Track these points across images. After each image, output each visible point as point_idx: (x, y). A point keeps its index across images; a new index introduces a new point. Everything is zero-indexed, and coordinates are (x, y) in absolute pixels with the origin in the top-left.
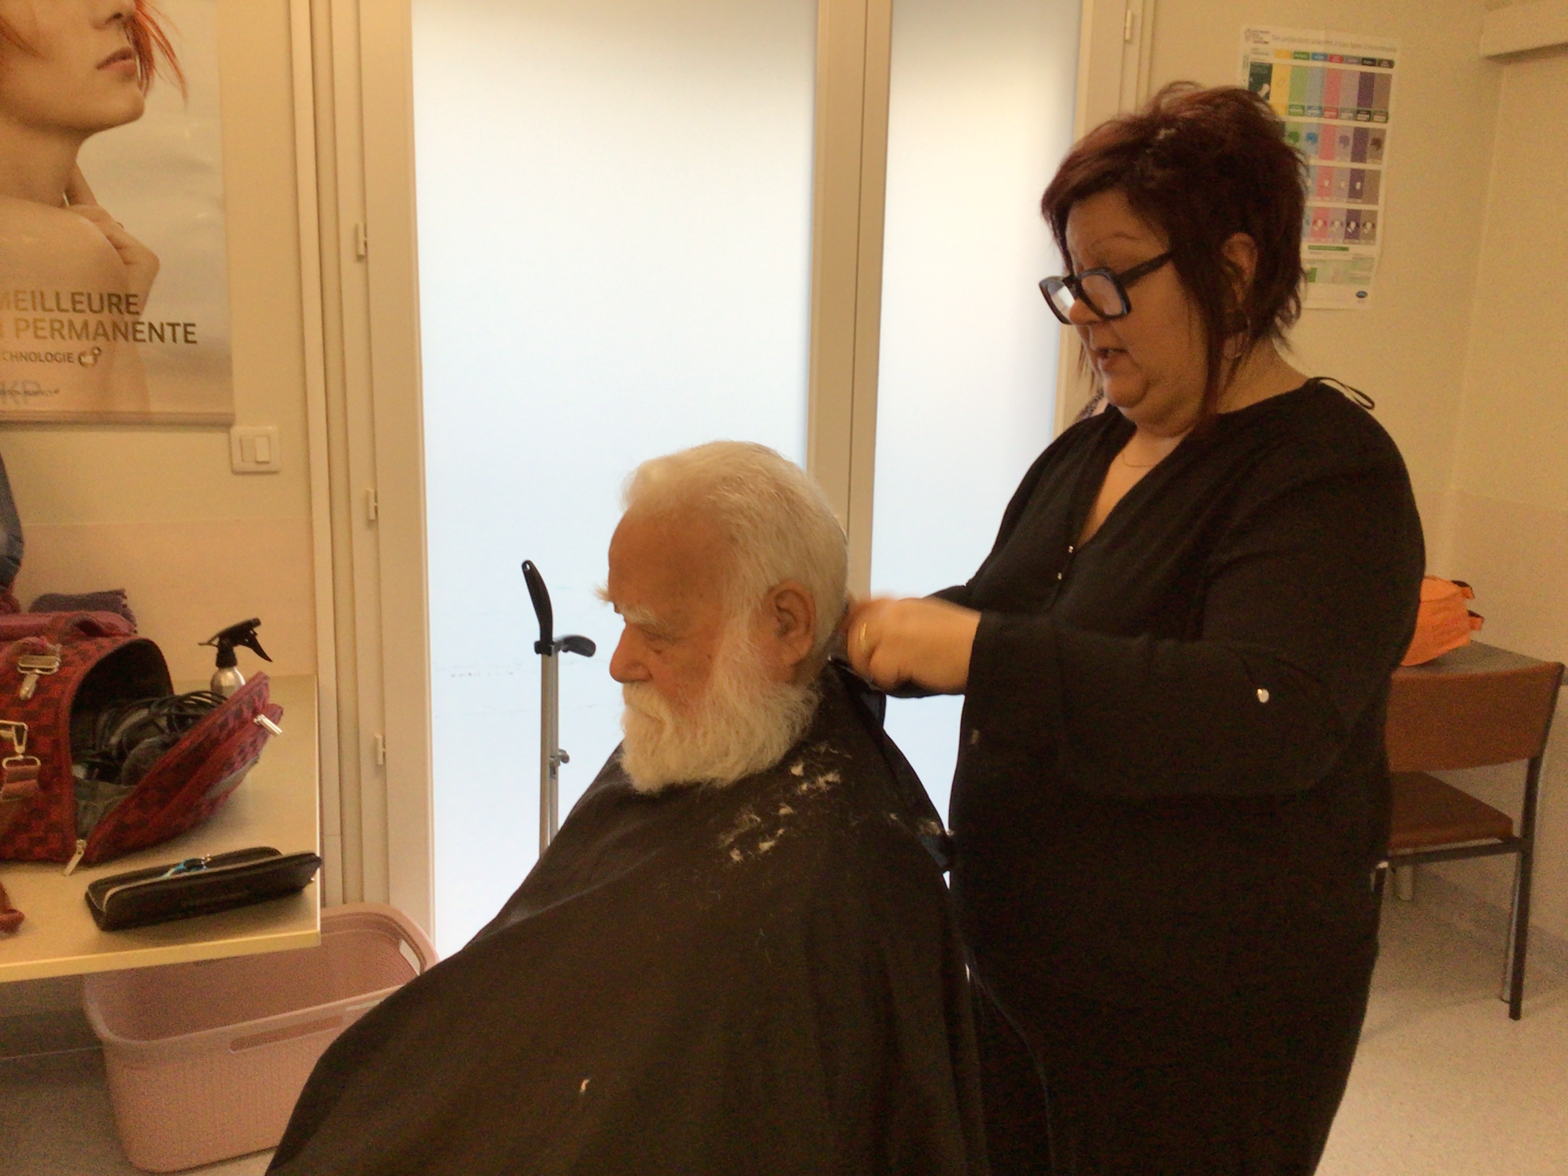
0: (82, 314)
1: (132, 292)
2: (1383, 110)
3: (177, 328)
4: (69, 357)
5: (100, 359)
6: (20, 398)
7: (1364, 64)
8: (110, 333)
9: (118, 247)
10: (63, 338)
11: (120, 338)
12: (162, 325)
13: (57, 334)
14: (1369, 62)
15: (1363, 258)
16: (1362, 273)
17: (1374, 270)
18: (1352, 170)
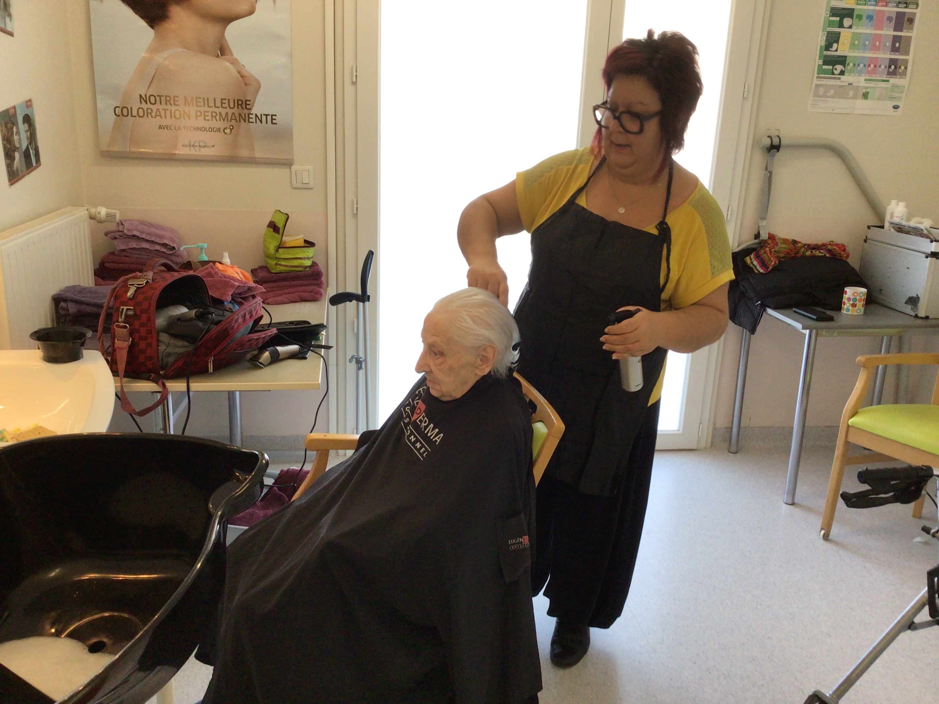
0: (226, 109)
1: (248, 99)
3: (268, 116)
4: (219, 130)
5: (232, 130)
6: (197, 149)
8: (238, 120)
9: (242, 77)
10: (217, 120)
11: (242, 121)
12: (261, 115)
13: (214, 118)
15: (898, 87)
16: (897, 95)
17: (905, 93)
18: (894, 36)
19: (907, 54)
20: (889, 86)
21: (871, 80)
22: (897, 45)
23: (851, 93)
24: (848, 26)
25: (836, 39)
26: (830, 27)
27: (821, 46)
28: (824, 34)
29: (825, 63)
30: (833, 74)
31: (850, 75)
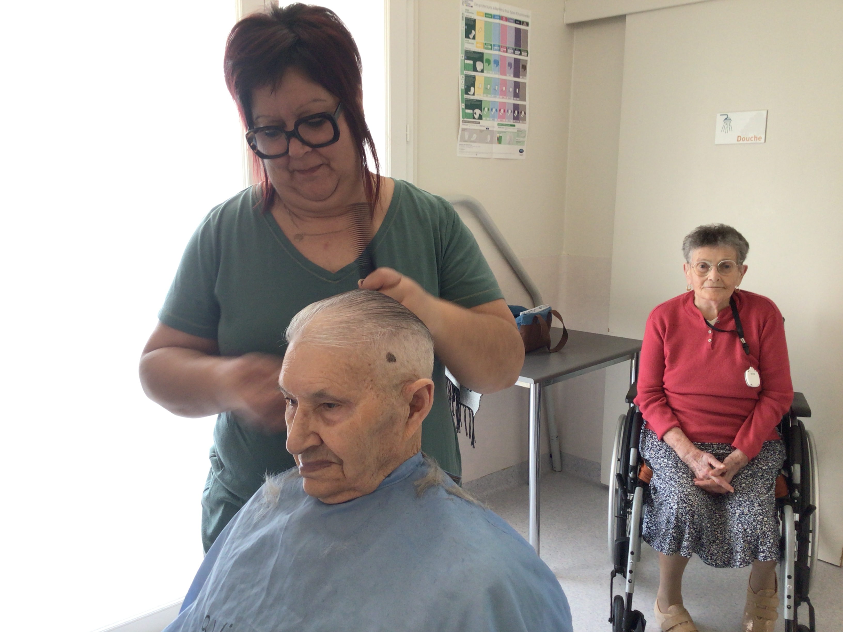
2: (526, 50)
7: (516, 23)
14: (519, 23)
15: (521, 131)
16: (521, 139)
17: (526, 137)
18: (515, 82)
19: (524, 100)
20: (516, 131)
21: (502, 125)
22: (517, 90)
23: (489, 137)
24: (480, 71)
25: (473, 83)
26: (467, 70)
27: (462, 89)
28: (463, 77)
29: (467, 107)
30: (474, 118)
31: (486, 119)
